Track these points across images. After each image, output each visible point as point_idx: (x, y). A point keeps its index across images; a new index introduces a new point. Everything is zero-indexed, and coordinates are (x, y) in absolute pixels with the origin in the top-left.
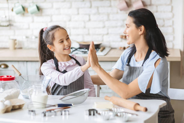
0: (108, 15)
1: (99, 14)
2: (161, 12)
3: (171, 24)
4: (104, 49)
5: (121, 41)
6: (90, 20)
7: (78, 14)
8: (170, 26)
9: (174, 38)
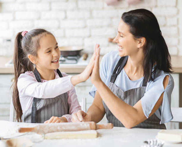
0: (91, 11)
1: (79, 9)
2: (162, 7)
3: (175, 22)
4: (87, 56)
5: (108, 46)
6: (66, 18)
7: (50, 9)
8: (174, 26)
9: (179, 41)
